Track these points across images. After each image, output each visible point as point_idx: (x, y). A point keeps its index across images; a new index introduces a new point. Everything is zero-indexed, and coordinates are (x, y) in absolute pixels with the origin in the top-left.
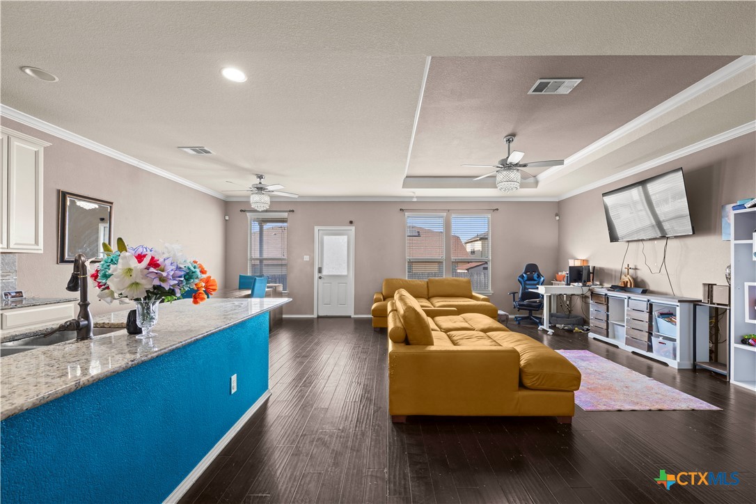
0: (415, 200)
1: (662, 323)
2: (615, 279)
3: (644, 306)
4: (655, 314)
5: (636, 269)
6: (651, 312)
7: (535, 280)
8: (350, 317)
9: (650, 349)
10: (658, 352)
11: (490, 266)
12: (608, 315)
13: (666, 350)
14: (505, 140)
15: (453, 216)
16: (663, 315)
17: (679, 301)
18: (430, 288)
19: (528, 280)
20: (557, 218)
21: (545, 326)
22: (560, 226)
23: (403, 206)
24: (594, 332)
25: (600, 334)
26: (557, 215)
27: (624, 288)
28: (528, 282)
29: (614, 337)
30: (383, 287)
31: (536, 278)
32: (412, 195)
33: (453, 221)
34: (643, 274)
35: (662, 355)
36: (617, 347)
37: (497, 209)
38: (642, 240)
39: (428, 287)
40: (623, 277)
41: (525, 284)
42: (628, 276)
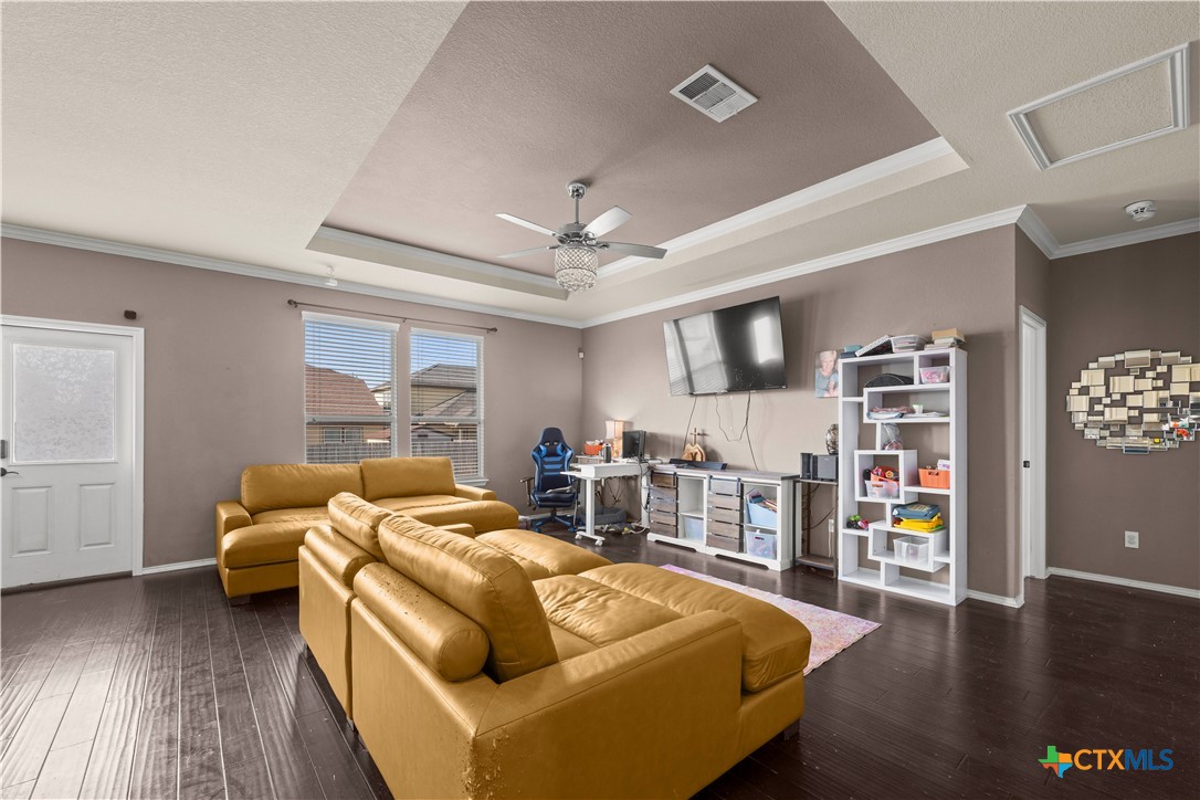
0: (332, 284)
1: (756, 509)
2: (674, 451)
3: (733, 488)
4: (747, 497)
5: (704, 435)
6: (742, 497)
7: (559, 455)
8: (128, 575)
9: (741, 549)
10: (754, 551)
11: (481, 431)
12: (677, 504)
13: (764, 546)
14: (571, 188)
15: (414, 330)
16: (757, 498)
17: (783, 479)
18: (367, 482)
19: (548, 455)
20: (581, 355)
21: (589, 531)
22: (586, 370)
23: (295, 295)
24: (657, 532)
25: (665, 533)
26: (580, 351)
27: (692, 464)
28: (546, 459)
29: (685, 536)
30: (244, 487)
31: (559, 452)
32: (323, 270)
33: (413, 342)
34: (716, 441)
35: (758, 555)
36: (693, 550)
37: (495, 330)
38: (715, 394)
39: (362, 478)
40: (688, 446)
41: (544, 463)
42: (697, 445)
